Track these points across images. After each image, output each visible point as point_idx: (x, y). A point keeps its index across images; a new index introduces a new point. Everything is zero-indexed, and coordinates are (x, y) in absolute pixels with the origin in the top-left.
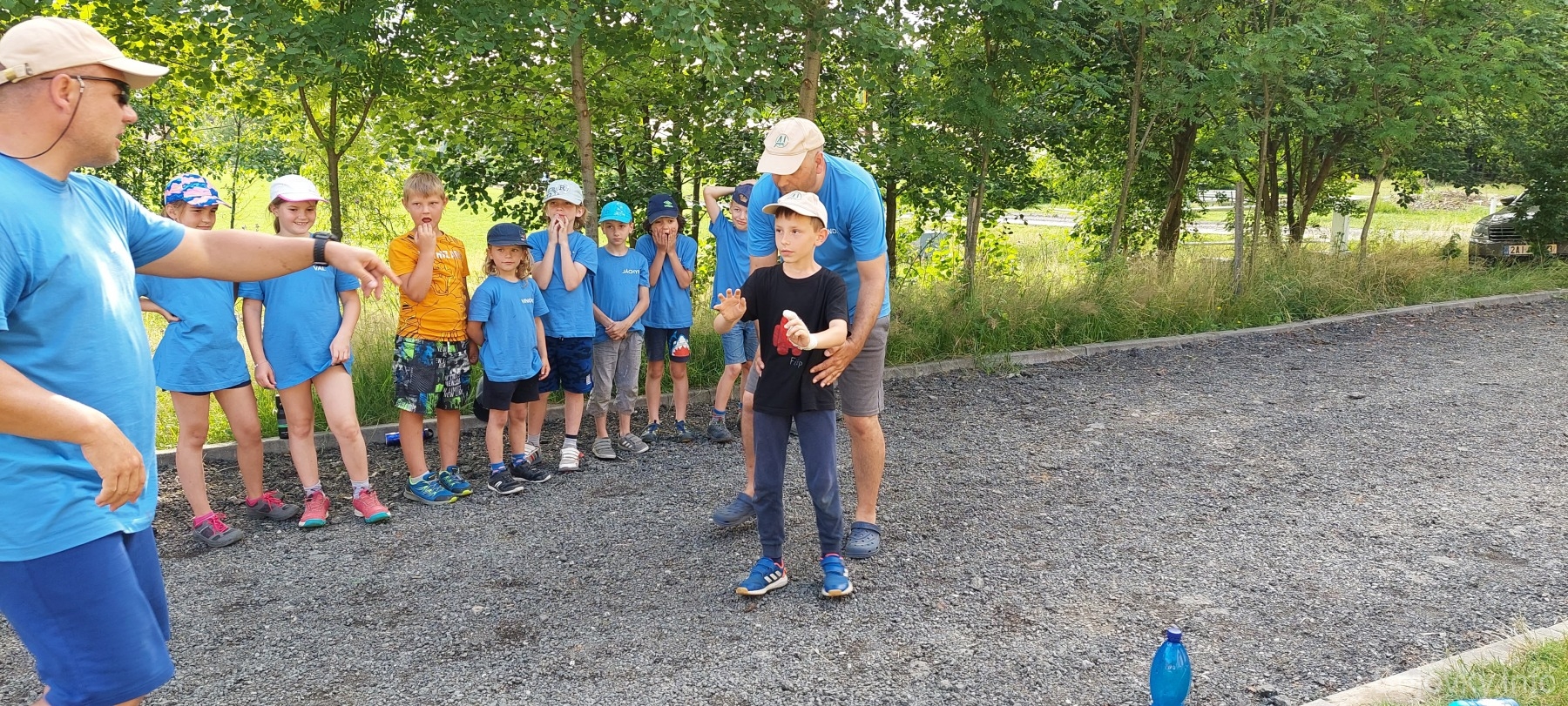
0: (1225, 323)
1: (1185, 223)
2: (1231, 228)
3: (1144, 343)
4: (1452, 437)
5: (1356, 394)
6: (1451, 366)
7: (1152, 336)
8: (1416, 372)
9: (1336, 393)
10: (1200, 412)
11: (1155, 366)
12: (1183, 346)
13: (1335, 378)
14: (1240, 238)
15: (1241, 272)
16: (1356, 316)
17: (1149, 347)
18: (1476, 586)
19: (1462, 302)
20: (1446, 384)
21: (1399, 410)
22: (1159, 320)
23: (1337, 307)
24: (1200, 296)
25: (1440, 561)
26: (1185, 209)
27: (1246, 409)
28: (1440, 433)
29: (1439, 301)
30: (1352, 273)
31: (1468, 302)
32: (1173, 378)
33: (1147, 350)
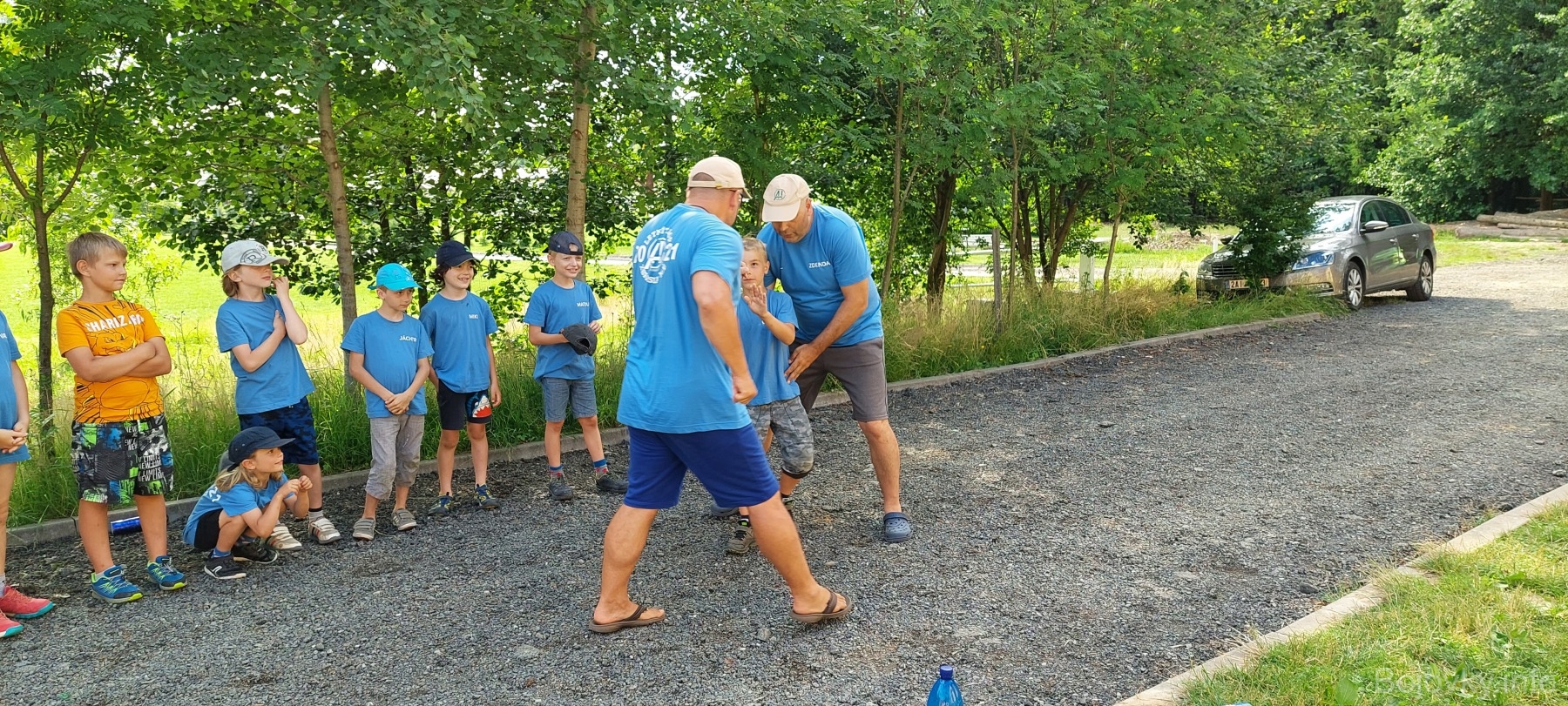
0: (988, 361)
1: (950, 267)
2: (991, 271)
3: (917, 383)
4: (1189, 458)
5: (1106, 423)
6: (1186, 392)
7: (924, 375)
8: (1156, 400)
9: (1089, 423)
10: (970, 448)
11: (927, 405)
12: (952, 384)
13: (1088, 409)
14: (997, 279)
15: (1000, 312)
16: (1103, 350)
17: (921, 386)
18: (1215, 598)
19: (1193, 333)
20: (1182, 411)
21: (1144, 436)
22: (929, 361)
23: (1086, 342)
24: (965, 336)
25: (1184, 576)
26: (950, 254)
27: (1010, 442)
28: (1179, 456)
29: (1173, 333)
30: (1098, 310)
31: (1198, 334)
32: (945, 415)
33: (920, 390)
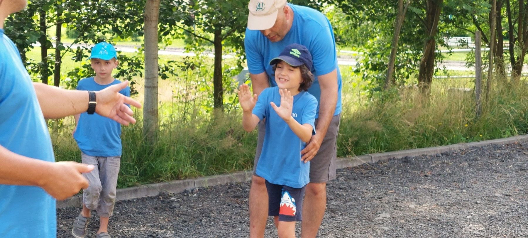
0: (471, 137)
1: (436, 62)
2: (470, 65)
3: (414, 153)
7: (420, 147)
10: (459, 204)
11: (423, 170)
14: (479, 71)
15: (482, 97)
17: (417, 155)
22: (424, 135)
24: (453, 117)
26: (437, 51)
27: (491, 201)
32: (438, 178)
33: (416, 158)
